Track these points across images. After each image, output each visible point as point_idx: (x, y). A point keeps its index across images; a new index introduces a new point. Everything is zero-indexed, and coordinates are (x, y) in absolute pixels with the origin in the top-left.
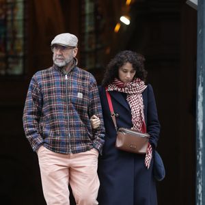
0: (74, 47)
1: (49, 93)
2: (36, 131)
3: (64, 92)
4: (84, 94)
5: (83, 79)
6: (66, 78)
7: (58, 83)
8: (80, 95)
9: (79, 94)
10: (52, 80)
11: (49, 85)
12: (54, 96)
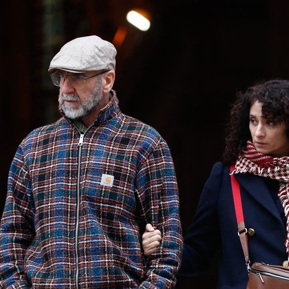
0: (104, 71)
1: (42, 177)
2: (15, 270)
3: (74, 174)
4: (117, 176)
5: (125, 141)
6: (81, 141)
7: (61, 155)
8: (107, 180)
9: (105, 177)
10: (52, 148)
11: (44, 159)
12: (50, 185)
